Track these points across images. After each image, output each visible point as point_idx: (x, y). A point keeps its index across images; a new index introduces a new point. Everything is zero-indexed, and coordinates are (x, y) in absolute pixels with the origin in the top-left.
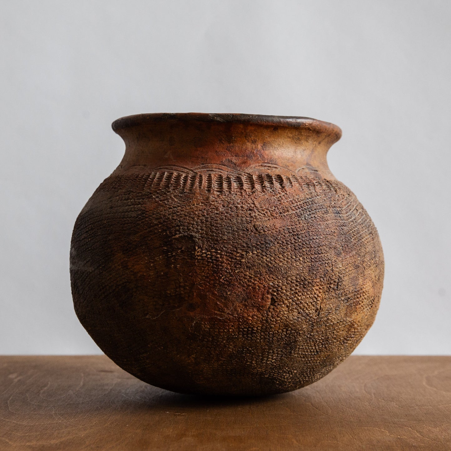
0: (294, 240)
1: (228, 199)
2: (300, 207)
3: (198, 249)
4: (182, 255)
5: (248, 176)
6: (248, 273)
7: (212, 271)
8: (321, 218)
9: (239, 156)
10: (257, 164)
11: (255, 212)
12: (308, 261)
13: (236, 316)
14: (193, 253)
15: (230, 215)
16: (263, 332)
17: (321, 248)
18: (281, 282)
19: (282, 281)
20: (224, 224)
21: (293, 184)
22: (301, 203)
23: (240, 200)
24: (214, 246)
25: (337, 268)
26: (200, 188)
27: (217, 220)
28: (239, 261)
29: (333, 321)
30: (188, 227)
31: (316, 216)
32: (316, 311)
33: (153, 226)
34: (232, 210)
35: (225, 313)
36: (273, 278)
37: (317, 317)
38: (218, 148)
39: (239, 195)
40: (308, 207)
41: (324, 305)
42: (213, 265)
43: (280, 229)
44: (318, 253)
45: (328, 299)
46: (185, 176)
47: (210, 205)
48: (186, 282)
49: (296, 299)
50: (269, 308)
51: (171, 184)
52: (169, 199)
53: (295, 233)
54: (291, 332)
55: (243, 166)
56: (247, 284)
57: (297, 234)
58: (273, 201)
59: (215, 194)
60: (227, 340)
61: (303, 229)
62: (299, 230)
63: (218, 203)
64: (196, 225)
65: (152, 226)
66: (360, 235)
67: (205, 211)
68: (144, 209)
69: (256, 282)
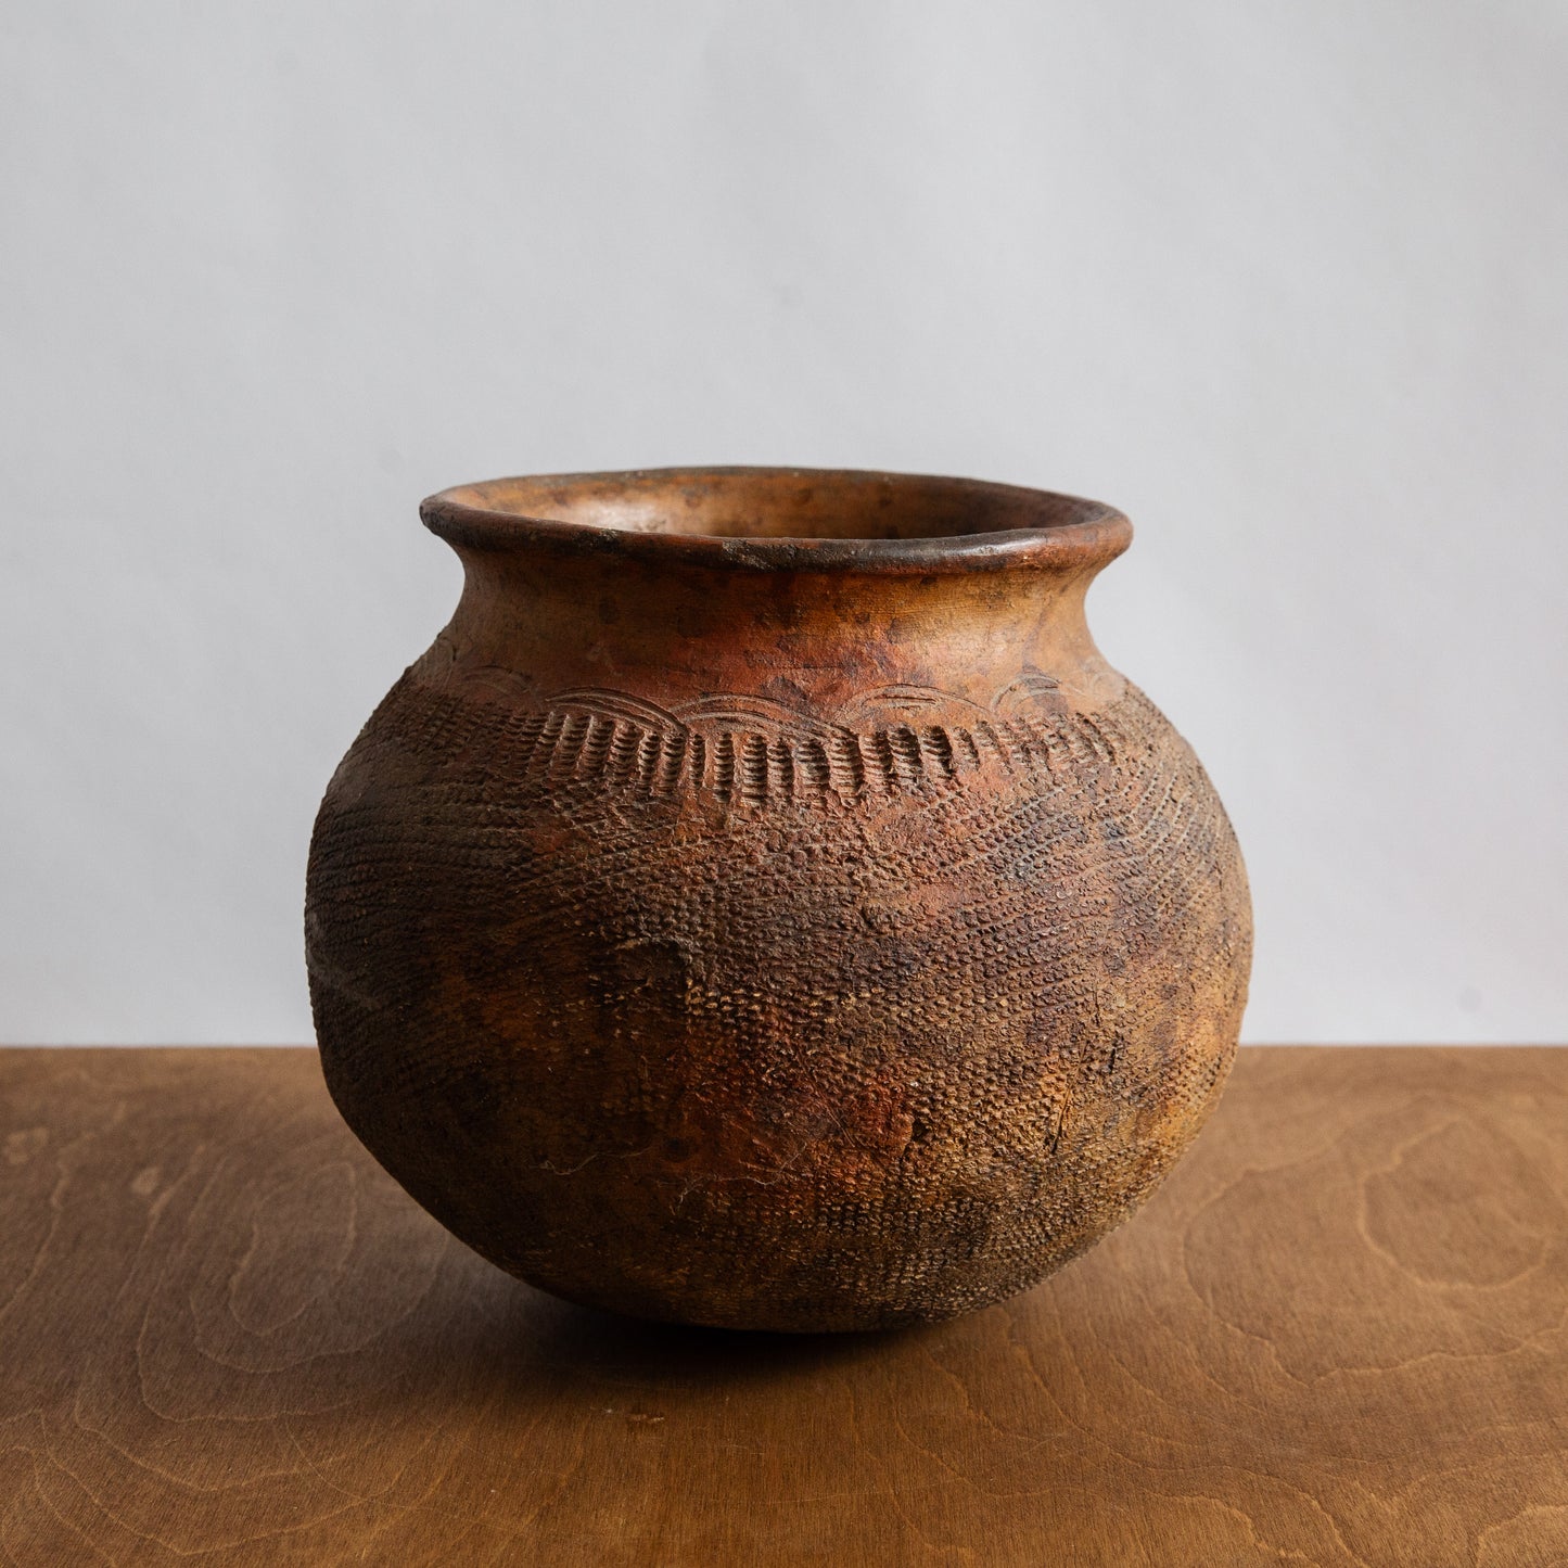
0: (981, 949)
1: (783, 824)
2: (1001, 836)
3: (694, 985)
4: (647, 1001)
5: (843, 738)
6: (843, 1056)
7: (737, 1051)
8: (1064, 863)
9: (815, 668)
10: (873, 693)
11: (866, 868)
12: (1023, 1008)
13: (810, 1175)
14: (679, 997)
15: (789, 878)
16: (889, 1211)
17: (1065, 960)
18: (942, 1075)
19: (946, 1073)
20: (771, 910)
21: (980, 756)
22: (1005, 822)
23: (819, 826)
24: (741, 976)
25: (1111, 1011)
26: (698, 783)
27: (751, 898)
28: (817, 1022)
29: (1098, 1158)
30: (662, 918)
31: (1050, 859)
32: (1047, 1143)
33: (556, 907)
34: (796, 863)
35: (777, 1168)
36: (919, 1066)
37: (1051, 1156)
38: (751, 640)
39: (817, 808)
40: (1027, 833)
41: (1071, 1122)
42: (738, 1035)
43: (943, 917)
44: (1056, 979)
45: (1083, 1105)
46: (652, 738)
47: (728, 845)
48: (660, 1081)
49: (986, 1118)
50: (908, 1149)
51: (608, 764)
52: (604, 818)
53: (986, 927)
54: (971, 1205)
55: (828, 700)
56: (840, 1088)
57: (992, 928)
58: (920, 822)
59: (743, 808)
60: (782, 1235)
61: (1012, 910)
62: (998, 914)
63: (753, 838)
64: (688, 910)
65: (552, 907)
66: (1183, 890)
67: (714, 866)
68: (526, 844)
69: (868, 1082)
